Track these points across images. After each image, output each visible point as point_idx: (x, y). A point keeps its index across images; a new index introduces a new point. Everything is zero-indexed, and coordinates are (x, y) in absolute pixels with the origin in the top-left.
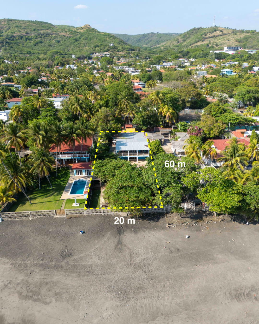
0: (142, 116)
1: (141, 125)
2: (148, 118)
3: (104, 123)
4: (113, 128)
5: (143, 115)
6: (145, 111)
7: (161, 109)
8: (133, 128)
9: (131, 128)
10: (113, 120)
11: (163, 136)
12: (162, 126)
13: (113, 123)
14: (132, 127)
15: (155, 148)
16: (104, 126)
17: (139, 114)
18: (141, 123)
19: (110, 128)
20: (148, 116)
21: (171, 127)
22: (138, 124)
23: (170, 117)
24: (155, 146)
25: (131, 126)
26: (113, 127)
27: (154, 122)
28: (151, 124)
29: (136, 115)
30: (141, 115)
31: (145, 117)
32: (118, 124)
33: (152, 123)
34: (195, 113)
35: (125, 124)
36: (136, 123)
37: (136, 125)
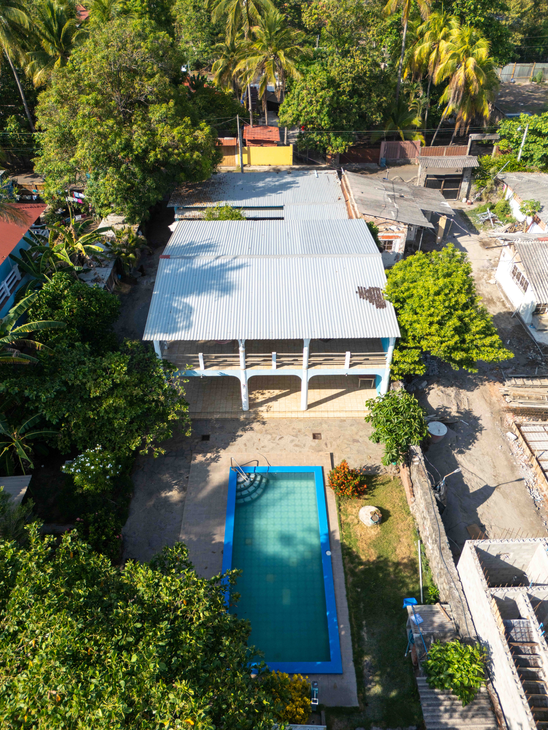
0: (331, 83)
1: (320, 130)
2: (361, 96)
3: (109, 114)
4: (165, 149)
5: (334, 73)
6: (345, 54)
7: (426, 45)
8: (280, 144)
9: (270, 142)
10: (163, 99)
11: (437, 193)
12: (419, 138)
13: (163, 120)
14: (277, 138)
15: (441, 323)
16: (104, 136)
17: (312, 68)
18: (325, 122)
19: (146, 151)
20: (358, 79)
21: (462, 140)
22: (304, 127)
23: (474, 88)
24: (441, 310)
25: (274, 134)
26: (165, 141)
27: (386, 112)
28: (371, 126)
29: (297, 75)
30: (322, 77)
31: (346, 86)
32: (195, 124)
33: (378, 118)
34: (534, 80)
35: (245, 122)
36: (297, 119)
37: (297, 131)
